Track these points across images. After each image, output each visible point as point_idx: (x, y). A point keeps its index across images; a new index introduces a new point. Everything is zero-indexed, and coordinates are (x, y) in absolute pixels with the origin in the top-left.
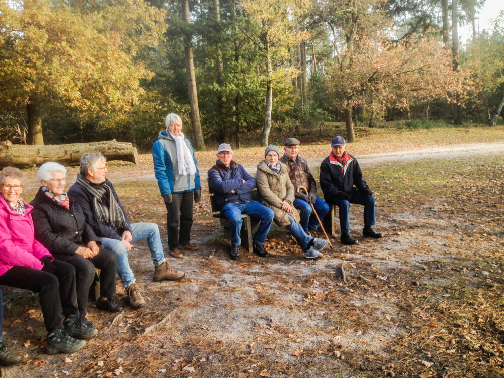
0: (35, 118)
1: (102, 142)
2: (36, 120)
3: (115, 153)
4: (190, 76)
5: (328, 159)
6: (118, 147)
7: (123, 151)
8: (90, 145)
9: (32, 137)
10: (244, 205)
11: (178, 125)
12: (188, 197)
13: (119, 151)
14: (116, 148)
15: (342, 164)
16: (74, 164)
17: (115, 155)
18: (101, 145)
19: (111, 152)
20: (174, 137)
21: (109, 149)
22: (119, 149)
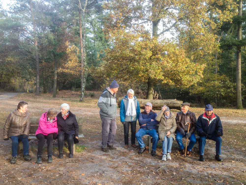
0: (150, 87)
1: (168, 100)
2: (151, 89)
3: (173, 106)
4: (238, 68)
5: (202, 115)
6: (175, 103)
7: (176, 105)
8: (163, 101)
9: (148, 95)
13: (174, 105)
14: (174, 103)
15: (209, 119)
16: (155, 109)
17: (172, 106)
18: (168, 101)
19: (171, 105)
21: (171, 103)
22: (175, 104)
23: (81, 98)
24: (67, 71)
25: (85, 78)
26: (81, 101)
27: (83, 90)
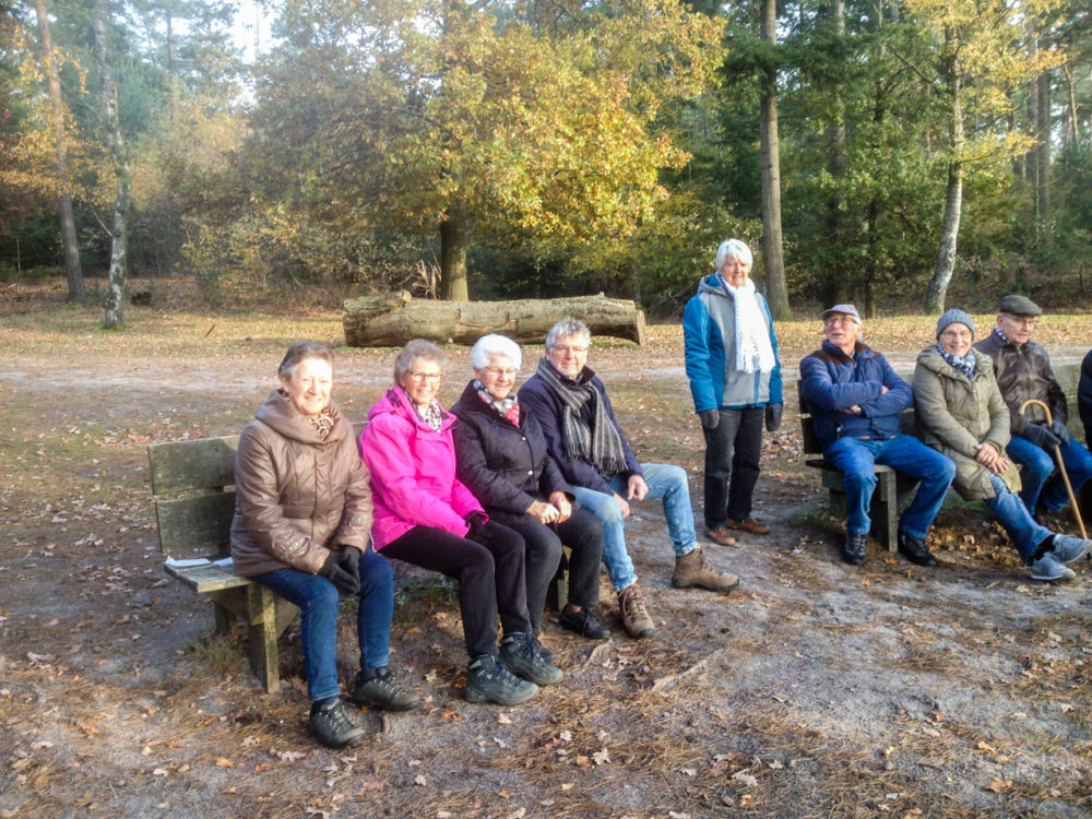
1: (576, 298)
2: (456, 253)
3: (602, 322)
4: (768, 159)
6: (607, 309)
7: (615, 317)
8: (554, 303)
9: (447, 286)
10: (881, 444)
11: (743, 265)
12: (753, 420)
13: (608, 317)
14: (604, 311)
17: (600, 326)
18: (576, 305)
19: (594, 318)
20: (731, 288)
21: (590, 312)
22: (610, 313)
23: (111, 313)
24: (24, 178)
25: (122, 212)
26: (109, 326)
27: (117, 270)
